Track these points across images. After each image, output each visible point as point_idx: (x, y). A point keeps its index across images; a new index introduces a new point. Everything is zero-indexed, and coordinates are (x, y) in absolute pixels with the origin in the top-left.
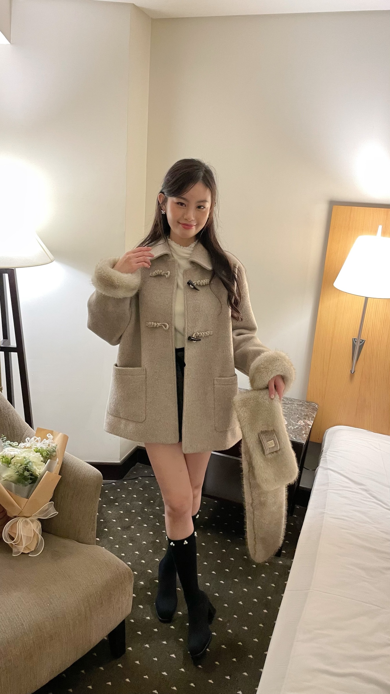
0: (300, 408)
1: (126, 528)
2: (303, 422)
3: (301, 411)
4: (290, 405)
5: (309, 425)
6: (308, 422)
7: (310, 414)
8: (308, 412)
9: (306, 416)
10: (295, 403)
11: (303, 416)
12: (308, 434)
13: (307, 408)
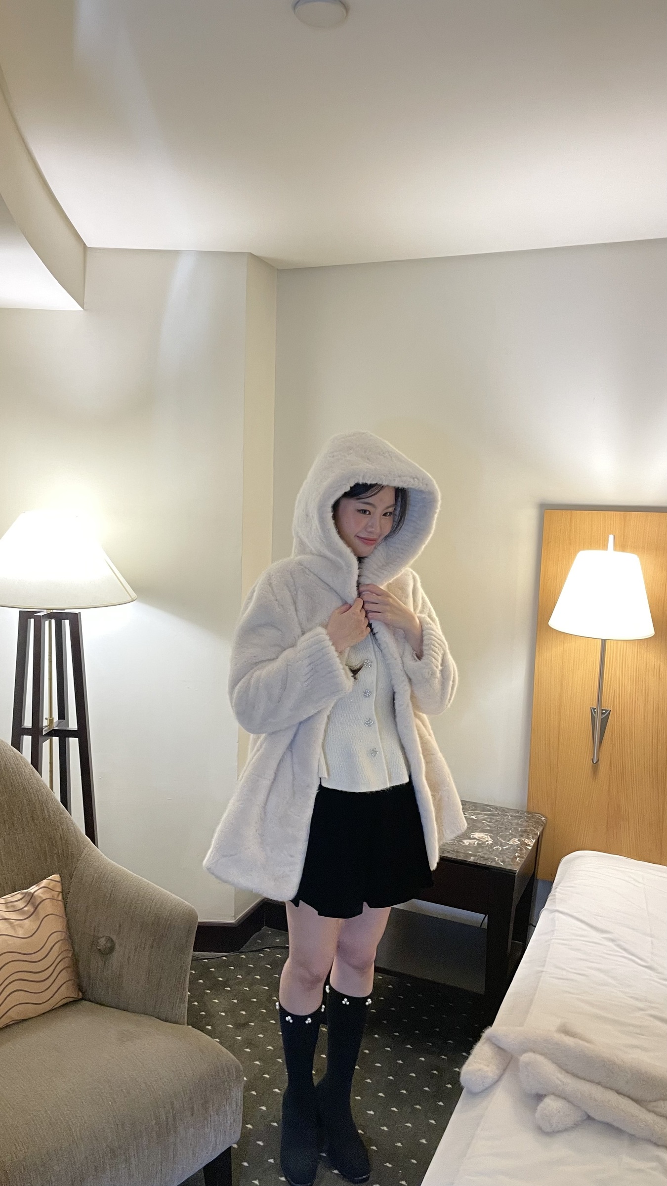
0: (516, 821)
1: (241, 1026)
2: (519, 840)
3: (515, 825)
4: (500, 817)
5: (527, 845)
6: (527, 841)
7: (531, 830)
8: (528, 827)
9: (527, 832)
10: (508, 814)
11: (519, 832)
12: (525, 857)
13: (527, 822)
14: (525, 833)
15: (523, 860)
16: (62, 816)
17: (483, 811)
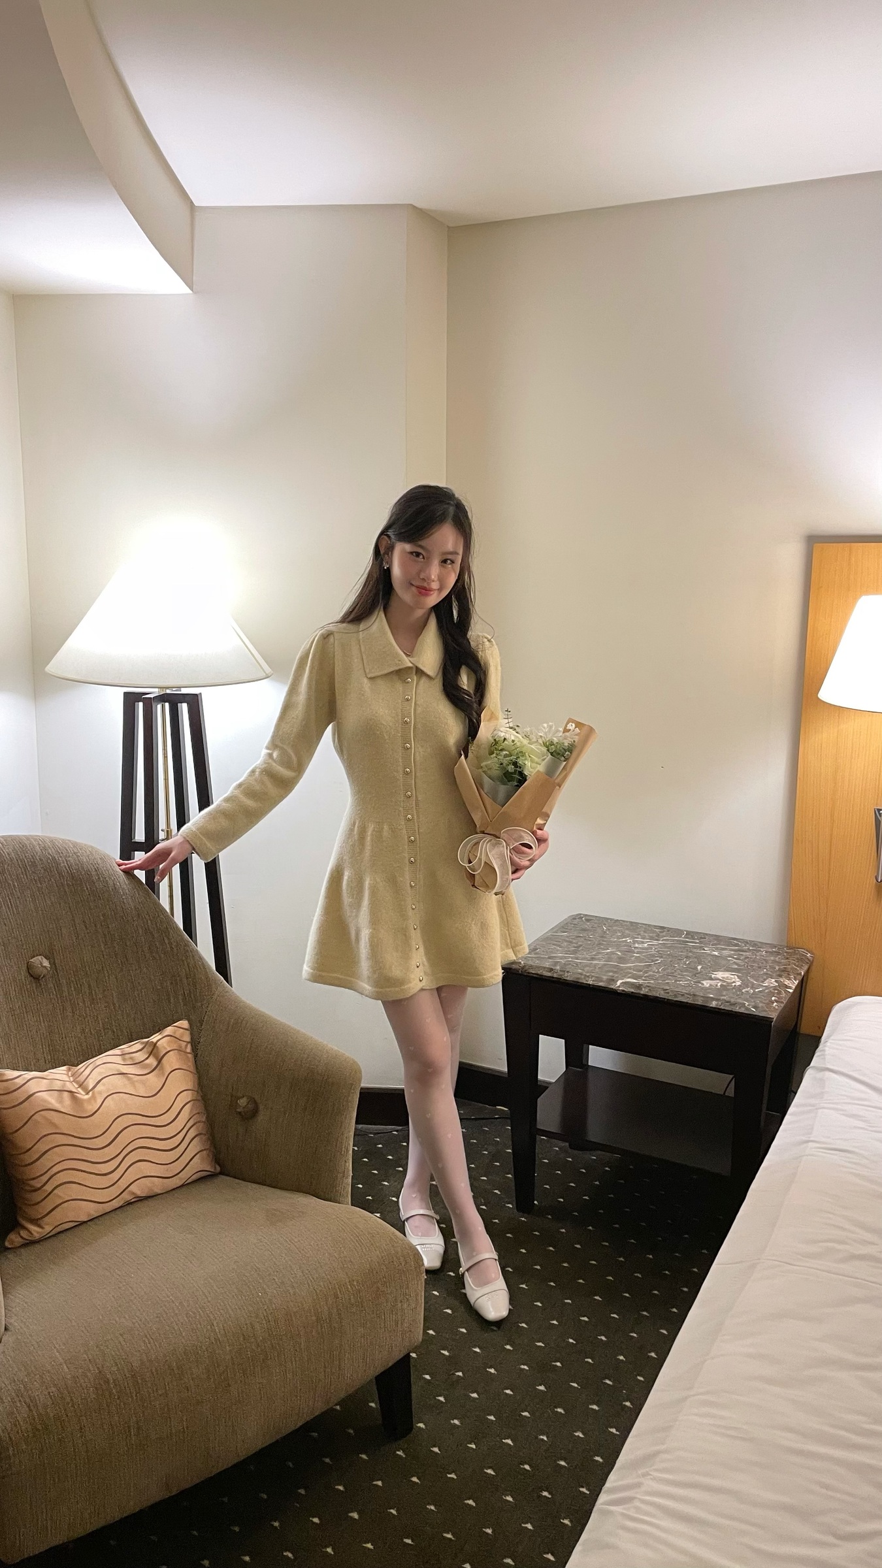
0: (772, 958)
2: (776, 981)
3: (773, 963)
4: (750, 953)
5: (787, 987)
6: (787, 982)
7: (792, 968)
8: (789, 965)
10: (762, 950)
11: (776, 971)
12: (785, 1002)
13: (787, 959)
14: (784, 972)
15: (782, 1005)
16: (187, 948)
17: (728, 946)
